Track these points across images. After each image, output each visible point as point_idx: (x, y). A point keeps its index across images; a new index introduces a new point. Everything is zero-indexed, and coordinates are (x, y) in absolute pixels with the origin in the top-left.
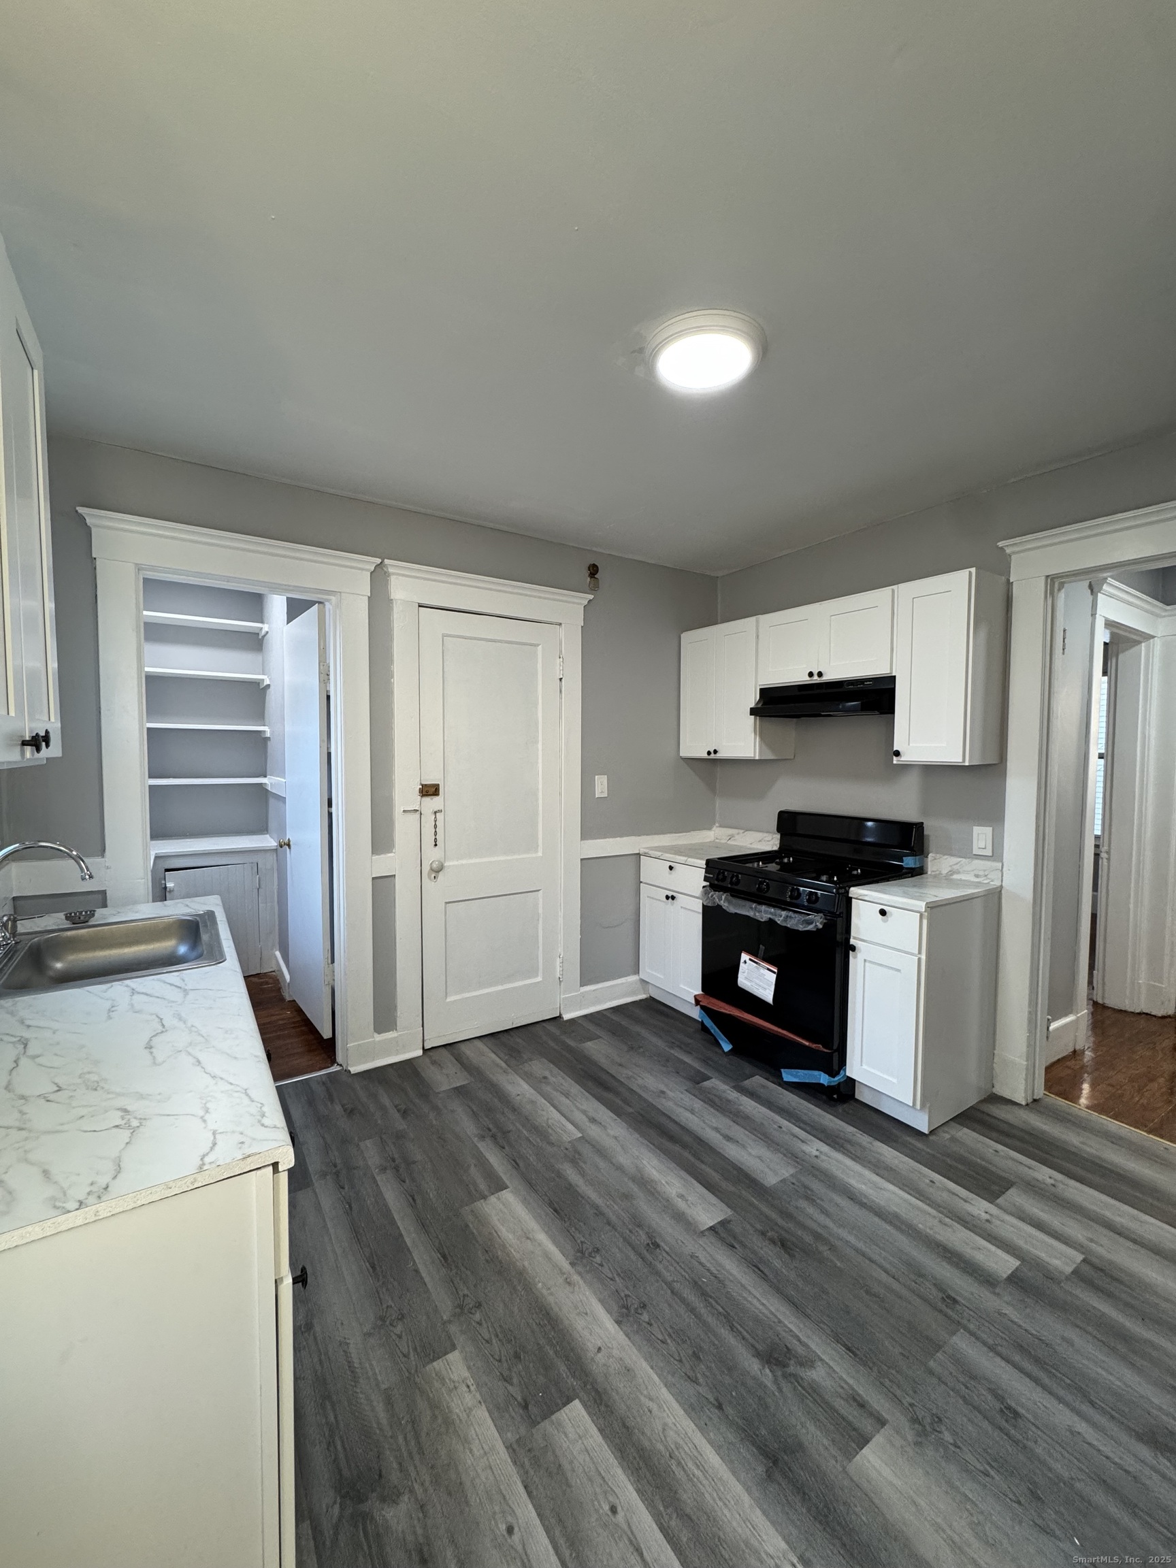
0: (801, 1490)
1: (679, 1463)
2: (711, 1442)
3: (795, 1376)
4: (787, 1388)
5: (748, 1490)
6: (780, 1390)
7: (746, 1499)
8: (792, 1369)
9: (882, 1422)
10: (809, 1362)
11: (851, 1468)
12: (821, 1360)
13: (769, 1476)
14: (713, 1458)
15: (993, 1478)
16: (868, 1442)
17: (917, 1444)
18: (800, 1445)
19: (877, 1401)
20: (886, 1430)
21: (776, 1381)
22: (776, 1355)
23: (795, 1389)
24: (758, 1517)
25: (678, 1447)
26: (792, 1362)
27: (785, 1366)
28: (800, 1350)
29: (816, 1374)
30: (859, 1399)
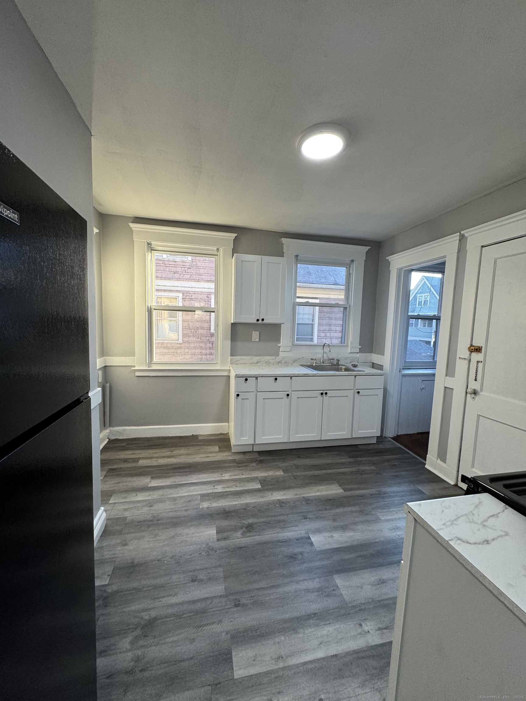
0: (219, 514)
1: (238, 498)
2: (239, 504)
3: (242, 528)
4: (240, 525)
5: (225, 506)
6: (241, 523)
7: (224, 504)
8: (244, 529)
9: (218, 540)
10: (243, 534)
11: (215, 526)
12: (242, 538)
13: (225, 510)
14: (235, 503)
15: (189, 556)
16: (217, 533)
17: (208, 544)
18: (226, 519)
19: (223, 543)
20: (215, 540)
21: (243, 523)
22: (250, 527)
23: (239, 526)
24: (220, 505)
25: (241, 499)
26: (246, 530)
27: (246, 528)
28: (248, 535)
29: (239, 534)
30: (227, 539)
